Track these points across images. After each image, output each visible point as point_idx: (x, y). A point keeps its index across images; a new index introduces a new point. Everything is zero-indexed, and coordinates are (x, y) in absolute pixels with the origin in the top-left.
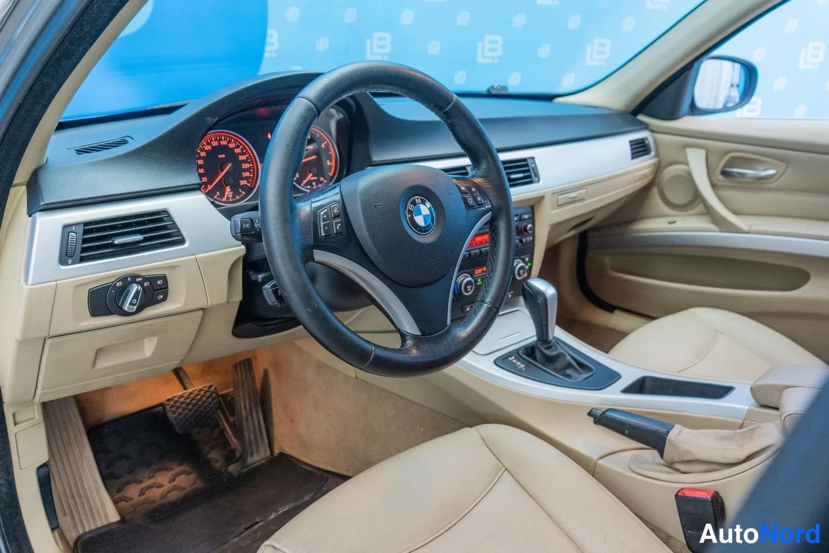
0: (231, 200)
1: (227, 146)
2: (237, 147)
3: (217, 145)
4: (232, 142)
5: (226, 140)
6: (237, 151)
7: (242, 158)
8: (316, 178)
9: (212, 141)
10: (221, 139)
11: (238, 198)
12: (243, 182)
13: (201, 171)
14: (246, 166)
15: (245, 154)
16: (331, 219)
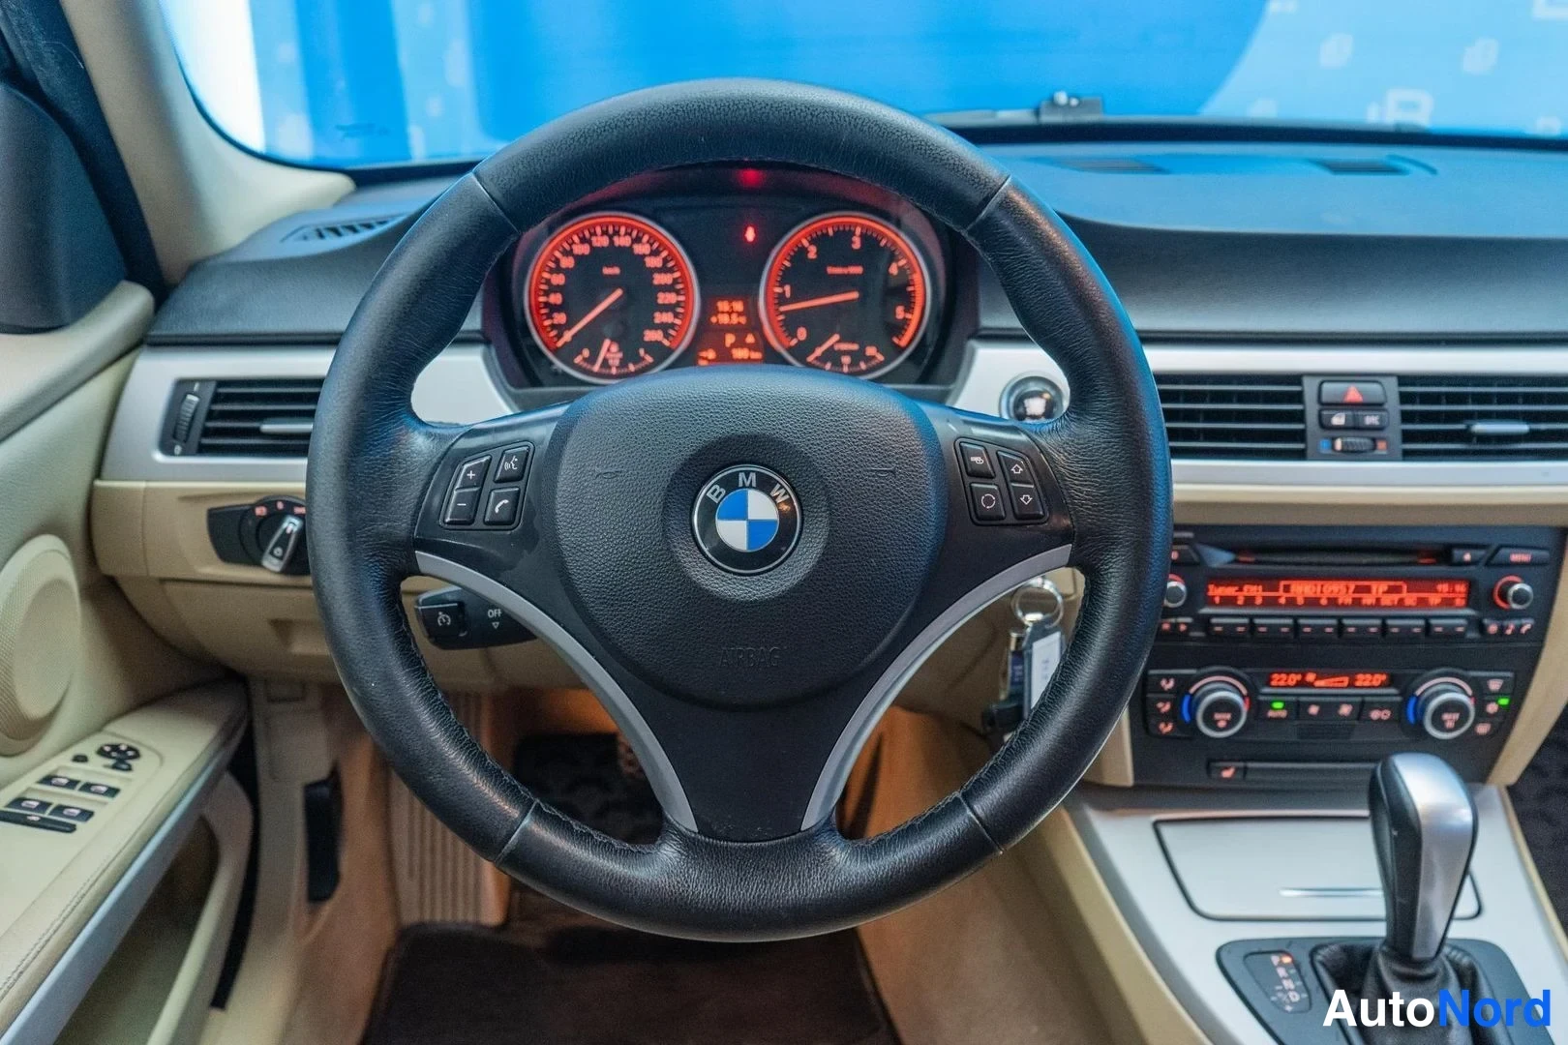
0: (614, 371)
1: (631, 248)
2: (655, 253)
3: (605, 244)
4: (645, 240)
5: (630, 234)
6: (653, 262)
7: (660, 279)
8: (855, 347)
9: (595, 234)
10: (617, 233)
11: (632, 368)
12: (651, 335)
13: (556, 299)
14: (670, 298)
15: (671, 271)
16: (489, 483)
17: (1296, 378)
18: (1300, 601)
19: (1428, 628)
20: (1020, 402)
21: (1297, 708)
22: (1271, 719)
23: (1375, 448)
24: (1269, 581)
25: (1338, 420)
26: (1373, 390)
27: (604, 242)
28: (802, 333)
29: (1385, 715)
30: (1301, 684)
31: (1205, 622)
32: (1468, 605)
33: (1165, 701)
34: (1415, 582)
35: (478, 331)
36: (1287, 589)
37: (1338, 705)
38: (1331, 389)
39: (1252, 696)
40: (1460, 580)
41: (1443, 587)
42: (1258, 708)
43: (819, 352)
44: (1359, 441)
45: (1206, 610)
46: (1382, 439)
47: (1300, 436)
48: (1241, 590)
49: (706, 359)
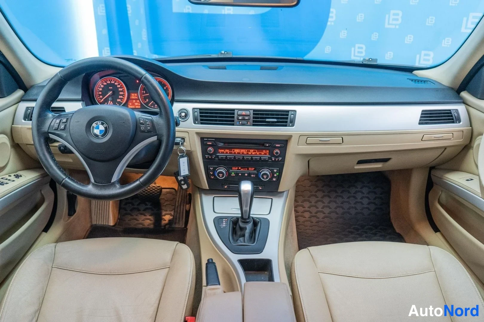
1: (114, 83)
2: (119, 85)
3: (110, 83)
4: (117, 82)
5: (114, 81)
6: (118, 86)
7: (120, 89)
9: (107, 81)
10: (112, 81)
12: (118, 100)
13: (100, 93)
14: (122, 93)
15: (122, 88)
16: (61, 123)
17: (234, 110)
18: (236, 153)
19: (260, 159)
20: (180, 114)
21: (237, 174)
22: (232, 176)
23: (248, 123)
24: (230, 149)
25: (240, 118)
26: (248, 113)
27: (109, 82)
28: (147, 100)
29: (254, 176)
30: (238, 169)
31: (218, 157)
32: (269, 155)
33: (211, 172)
34: (259, 150)
35: (81, 99)
36: (234, 151)
37: (245, 173)
38: (240, 112)
39: (228, 171)
40: (267, 150)
41: (264, 151)
42: (229, 174)
43: (150, 104)
44: (245, 122)
45: (218, 154)
46: (249, 122)
47: (233, 121)
48: (225, 151)
49: (130, 105)
